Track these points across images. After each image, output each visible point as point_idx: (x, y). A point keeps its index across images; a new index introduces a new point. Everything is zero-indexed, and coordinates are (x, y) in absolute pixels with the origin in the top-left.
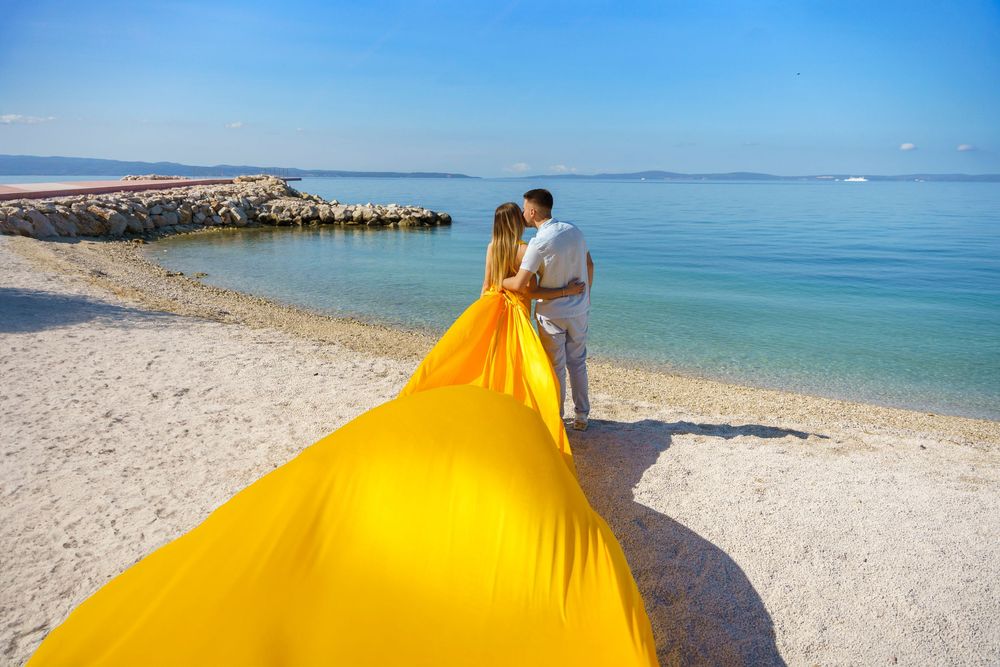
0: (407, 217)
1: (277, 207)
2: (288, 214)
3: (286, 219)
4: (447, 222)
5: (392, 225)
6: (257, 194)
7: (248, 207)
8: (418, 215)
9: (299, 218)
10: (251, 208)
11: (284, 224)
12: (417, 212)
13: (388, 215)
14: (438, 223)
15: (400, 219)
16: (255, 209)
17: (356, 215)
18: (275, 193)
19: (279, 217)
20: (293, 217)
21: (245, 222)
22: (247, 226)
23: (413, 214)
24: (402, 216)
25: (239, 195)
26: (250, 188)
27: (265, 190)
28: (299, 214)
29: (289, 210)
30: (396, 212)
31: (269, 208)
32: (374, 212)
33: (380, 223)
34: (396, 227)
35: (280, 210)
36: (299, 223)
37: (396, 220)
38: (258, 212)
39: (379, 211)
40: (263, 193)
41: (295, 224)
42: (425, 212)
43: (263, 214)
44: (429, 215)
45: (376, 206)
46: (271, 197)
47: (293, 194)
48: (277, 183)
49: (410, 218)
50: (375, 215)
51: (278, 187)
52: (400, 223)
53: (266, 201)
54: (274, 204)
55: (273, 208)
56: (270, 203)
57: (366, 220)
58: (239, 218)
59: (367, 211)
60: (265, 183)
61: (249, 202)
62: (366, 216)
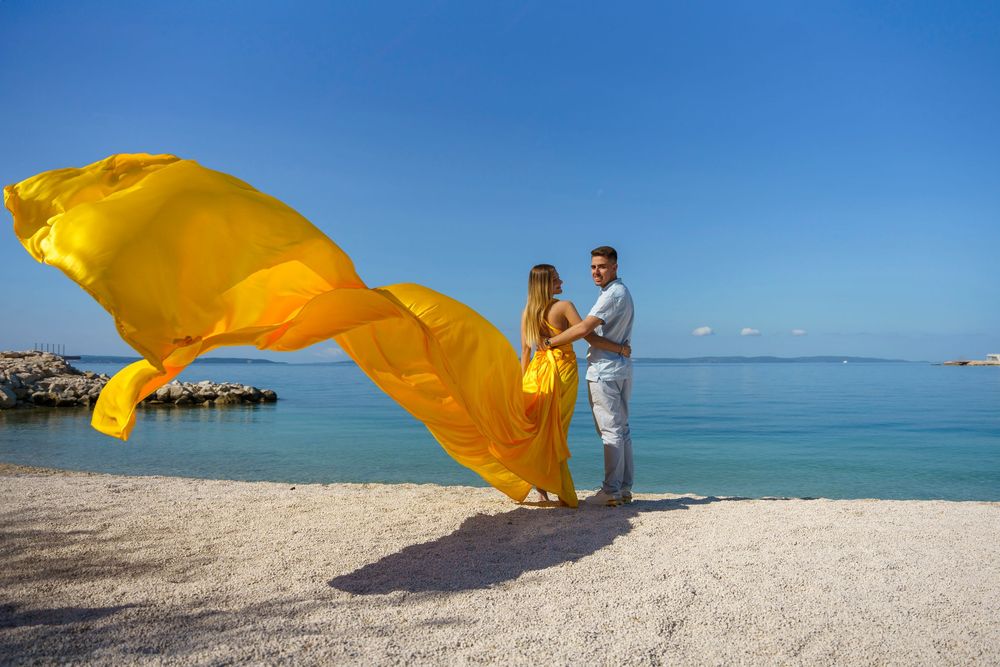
0: (225, 394)
1: (57, 385)
2: (72, 392)
3: (69, 399)
4: (272, 399)
5: (207, 403)
6: (30, 371)
7: (19, 385)
8: (238, 392)
9: (87, 397)
10: (22, 387)
11: (66, 405)
12: (237, 388)
13: (201, 393)
14: (262, 400)
15: (216, 396)
16: (28, 388)
17: (161, 392)
18: (53, 370)
19: (60, 397)
20: (78, 396)
21: (14, 403)
22: (15, 407)
23: (232, 391)
24: (219, 393)
25: (7, 371)
26: (19, 364)
27: (40, 367)
28: (86, 393)
29: (74, 388)
30: (211, 389)
31: (46, 386)
32: (185, 389)
33: (192, 401)
34: (212, 405)
35: (61, 388)
36: (87, 403)
37: (212, 397)
38: (31, 391)
39: (190, 389)
40: (38, 370)
41: (80, 404)
42: (246, 388)
43: (38, 393)
44: (251, 392)
45: (185, 384)
46: (48, 374)
47: (74, 372)
48: (54, 360)
49: (228, 395)
50: (185, 392)
51: (56, 363)
52: (216, 401)
53: (42, 379)
54: (53, 382)
55: (51, 386)
56: (47, 380)
57: (174, 399)
58: (5, 397)
59: (176, 388)
60: (41, 360)
61: (20, 379)
62: (175, 394)
